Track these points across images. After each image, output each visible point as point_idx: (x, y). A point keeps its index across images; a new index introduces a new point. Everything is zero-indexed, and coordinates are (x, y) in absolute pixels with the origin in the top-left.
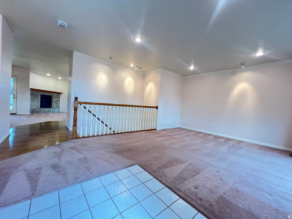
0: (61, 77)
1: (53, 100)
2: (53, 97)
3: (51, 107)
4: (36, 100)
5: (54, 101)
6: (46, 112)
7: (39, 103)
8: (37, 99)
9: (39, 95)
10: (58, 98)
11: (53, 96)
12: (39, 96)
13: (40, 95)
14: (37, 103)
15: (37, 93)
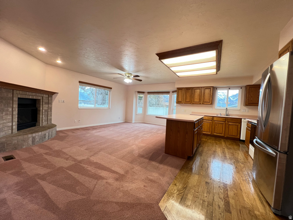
0: (63, 59)
1: (41, 109)
2: (41, 103)
3: (37, 124)
4: (7, 114)
5: (44, 111)
6: (38, 140)
7: (16, 119)
8: (10, 109)
9: (14, 98)
10: (49, 103)
11: (41, 101)
12: (14, 103)
13: (17, 99)
14: (11, 120)
15: (10, 95)
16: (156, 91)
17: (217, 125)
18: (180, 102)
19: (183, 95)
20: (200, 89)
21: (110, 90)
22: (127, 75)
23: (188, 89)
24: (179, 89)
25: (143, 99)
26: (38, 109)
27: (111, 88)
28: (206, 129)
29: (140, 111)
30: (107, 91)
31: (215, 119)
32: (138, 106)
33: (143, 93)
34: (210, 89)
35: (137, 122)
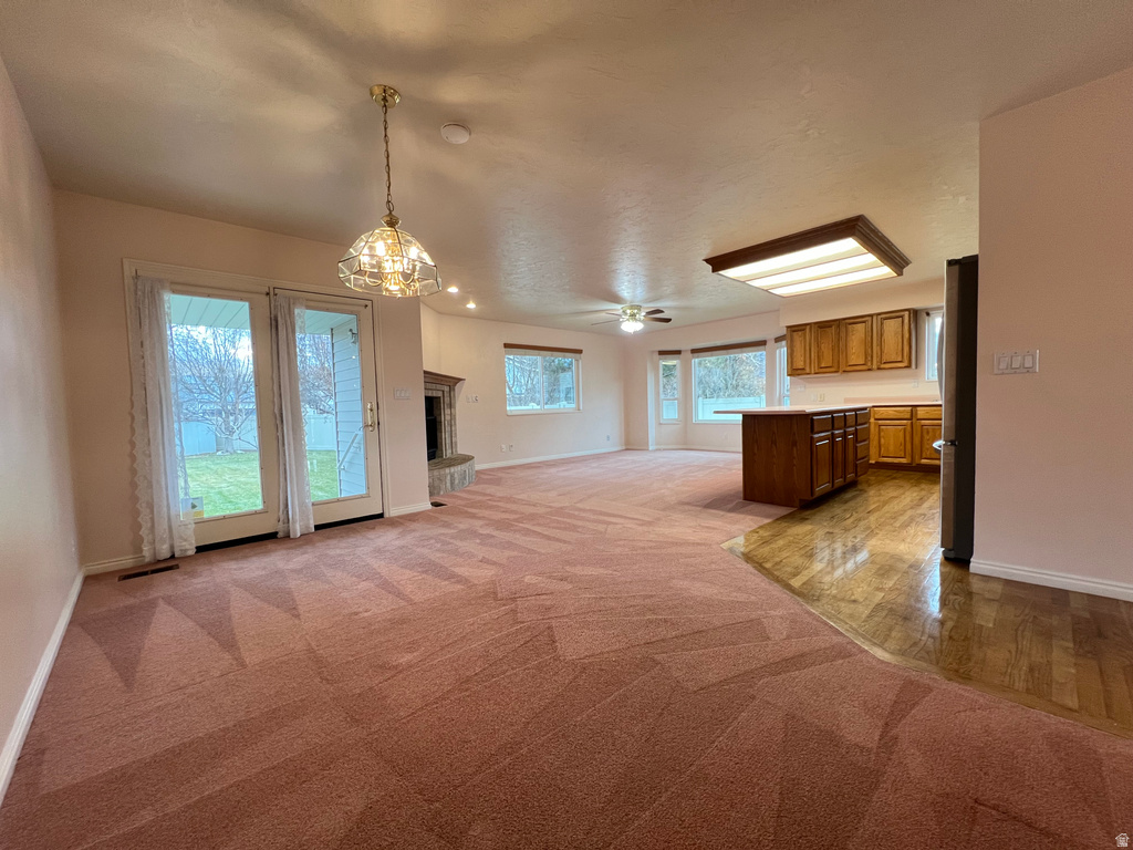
0: (478, 298)
2: (443, 406)
10: (452, 404)
11: (442, 400)
16: (719, 343)
17: (928, 433)
18: (799, 372)
19: (808, 348)
20: (864, 322)
21: (578, 355)
22: (629, 311)
23: (823, 326)
24: (793, 329)
25: (678, 372)
26: (438, 419)
27: (580, 352)
28: (891, 448)
29: (671, 412)
30: (567, 359)
31: (921, 413)
32: (662, 396)
33: (678, 352)
34: (902, 317)
35: (663, 447)
